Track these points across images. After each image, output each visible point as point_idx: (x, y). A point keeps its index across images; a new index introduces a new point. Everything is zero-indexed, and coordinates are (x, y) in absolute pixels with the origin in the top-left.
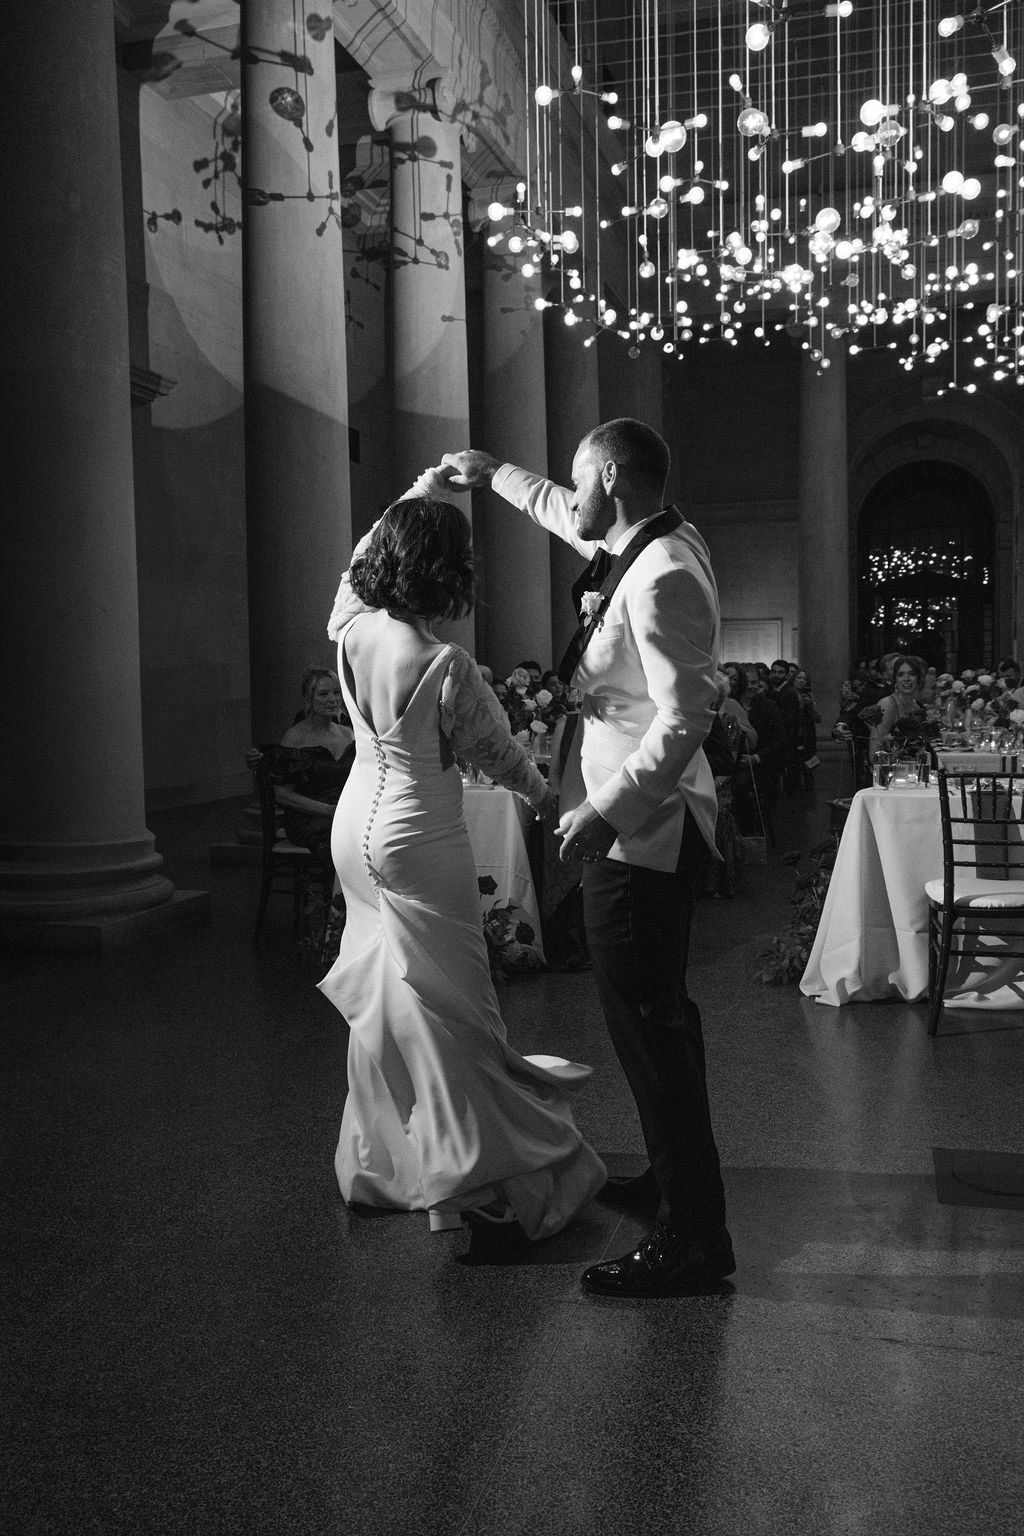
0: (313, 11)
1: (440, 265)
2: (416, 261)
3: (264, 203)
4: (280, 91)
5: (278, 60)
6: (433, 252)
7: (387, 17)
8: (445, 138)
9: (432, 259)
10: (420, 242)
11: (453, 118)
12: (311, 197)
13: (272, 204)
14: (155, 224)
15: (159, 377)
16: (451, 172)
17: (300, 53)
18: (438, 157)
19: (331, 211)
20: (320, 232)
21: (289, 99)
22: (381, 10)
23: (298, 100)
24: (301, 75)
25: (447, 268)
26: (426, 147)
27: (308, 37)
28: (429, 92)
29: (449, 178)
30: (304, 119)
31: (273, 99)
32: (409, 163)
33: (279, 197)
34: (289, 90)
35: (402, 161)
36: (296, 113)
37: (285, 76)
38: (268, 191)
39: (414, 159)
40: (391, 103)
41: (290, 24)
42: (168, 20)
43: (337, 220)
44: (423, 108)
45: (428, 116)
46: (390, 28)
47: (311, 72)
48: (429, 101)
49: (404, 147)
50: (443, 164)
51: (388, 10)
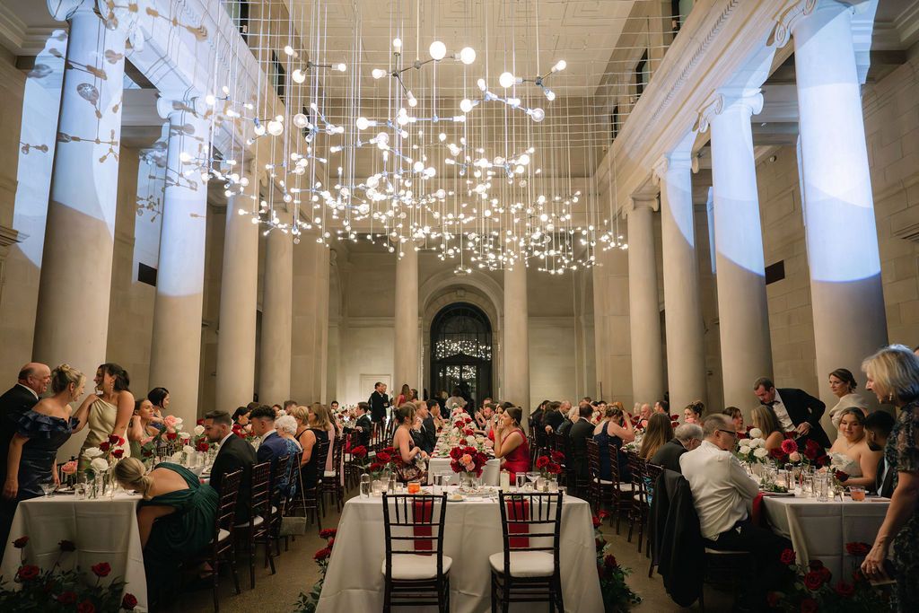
0: (110, 48)
1: (192, 188)
2: (178, 184)
3: (67, 141)
4: (84, 85)
5: (85, 69)
6: (188, 181)
7: (166, 63)
8: (201, 127)
9: (188, 185)
10: (181, 175)
11: (205, 117)
12: (98, 141)
13: (72, 142)
14: (28, 150)
15: (17, 232)
16: (202, 143)
17: (99, 68)
18: (195, 135)
19: (111, 150)
20: (102, 160)
21: (89, 90)
22: (162, 58)
23: (95, 91)
24: (98, 79)
25: (196, 190)
26: (188, 129)
27: (106, 61)
28: (192, 103)
29: (201, 146)
30: (98, 101)
31: (79, 88)
32: (178, 136)
33: (75, 139)
34: (90, 85)
35: (175, 134)
36: (93, 97)
37: (89, 78)
38: (71, 135)
39: (181, 134)
40: (171, 105)
41: (94, 52)
42: (44, 47)
43: (115, 156)
44: (189, 110)
45: (191, 114)
46: (169, 69)
47: (106, 79)
48: (191, 107)
49: (175, 128)
50: (197, 138)
51: (166, 59)
